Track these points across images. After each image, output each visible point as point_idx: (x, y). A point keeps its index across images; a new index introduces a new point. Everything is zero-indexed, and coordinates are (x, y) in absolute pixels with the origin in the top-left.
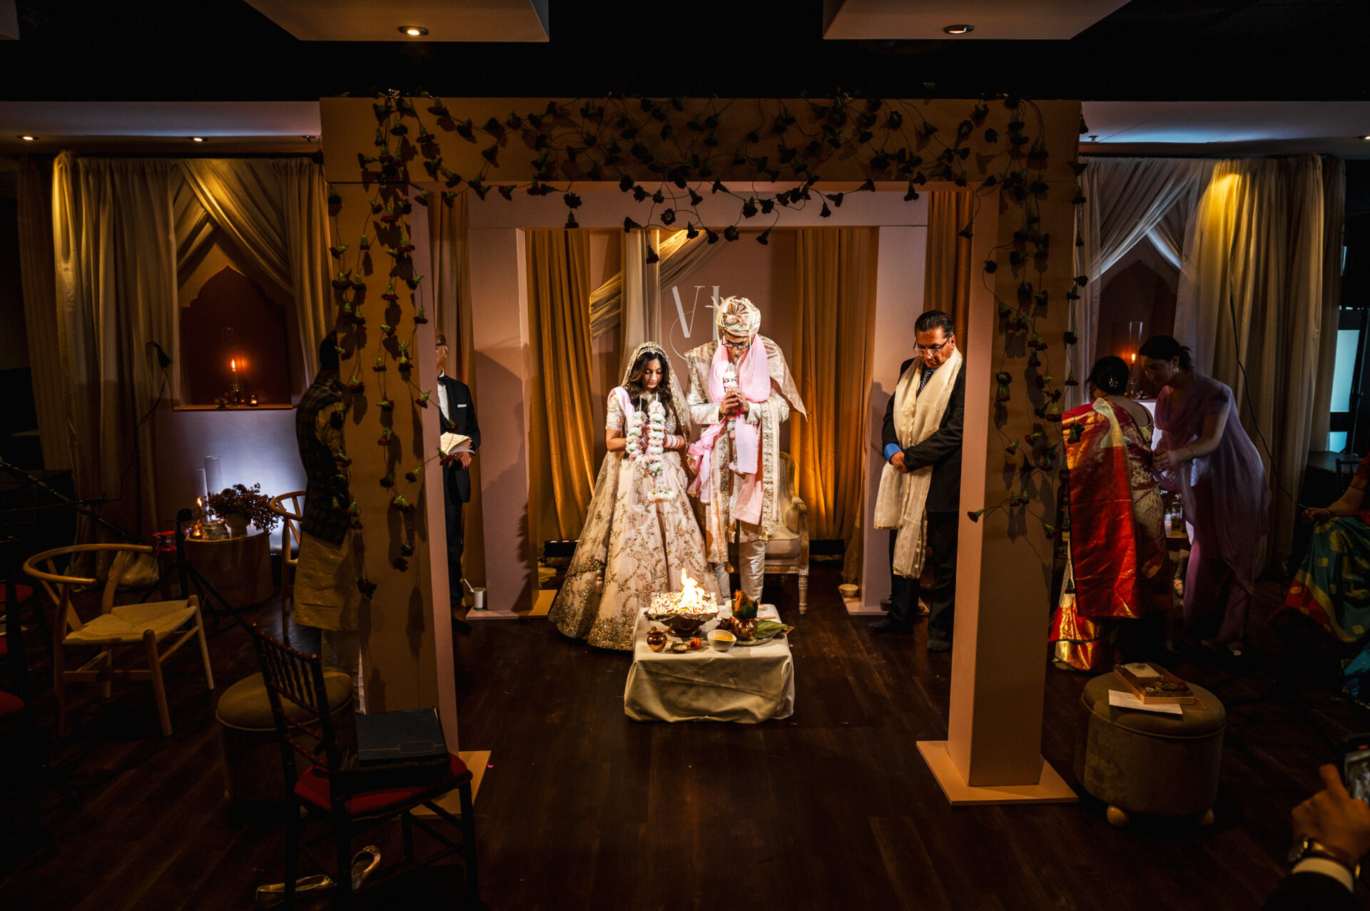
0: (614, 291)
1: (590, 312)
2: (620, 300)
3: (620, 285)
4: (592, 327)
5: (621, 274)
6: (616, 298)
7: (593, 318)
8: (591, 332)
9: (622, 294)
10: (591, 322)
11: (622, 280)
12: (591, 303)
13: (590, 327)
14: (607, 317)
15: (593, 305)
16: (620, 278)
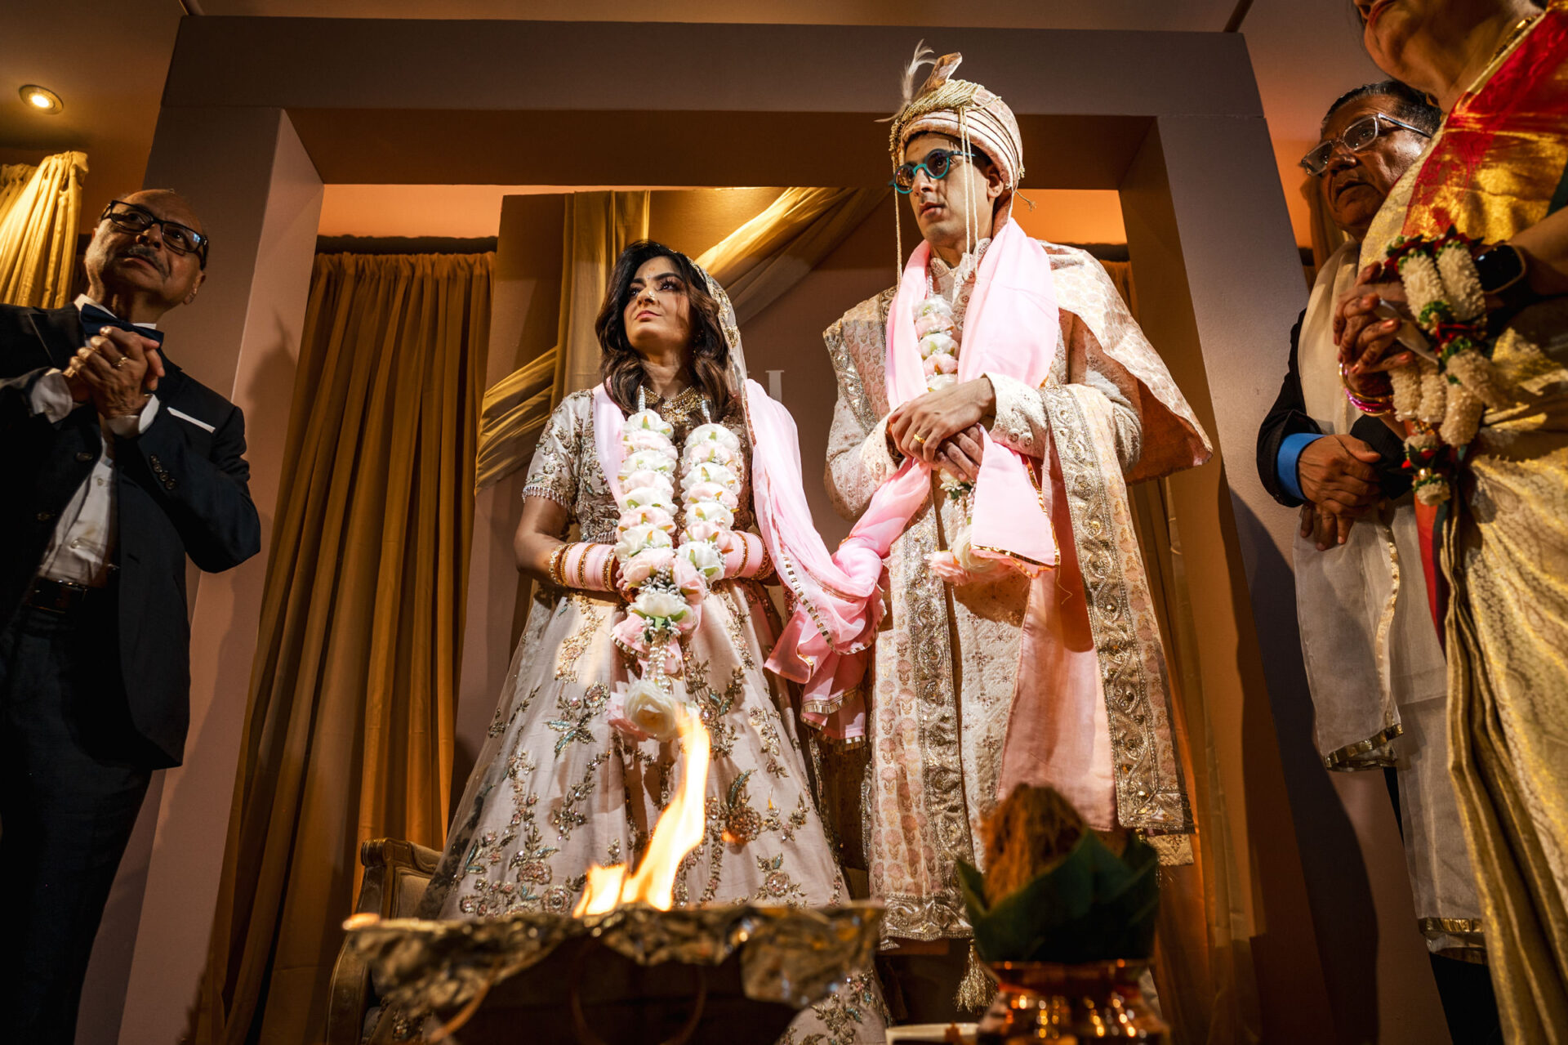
0: (540, 380)
1: (480, 430)
2: (549, 397)
3: (553, 369)
4: (480, 462)
5: (558, 348)
6: (544, 392)
7: (484, 439)
8: (477, 472)
9: (555, 386)
10: (480, 449)
11: (557, 359)
12: (484, 409)
13: (477, 461)
14: (513, 434)
15: (488, 414)
16: (553, 355)
